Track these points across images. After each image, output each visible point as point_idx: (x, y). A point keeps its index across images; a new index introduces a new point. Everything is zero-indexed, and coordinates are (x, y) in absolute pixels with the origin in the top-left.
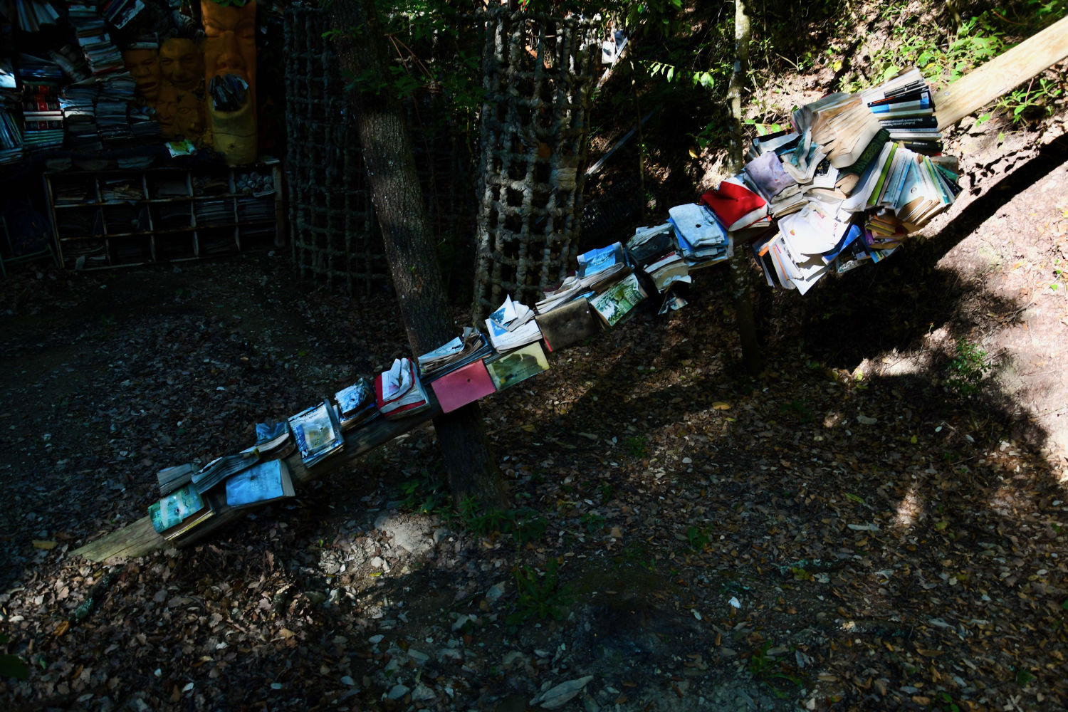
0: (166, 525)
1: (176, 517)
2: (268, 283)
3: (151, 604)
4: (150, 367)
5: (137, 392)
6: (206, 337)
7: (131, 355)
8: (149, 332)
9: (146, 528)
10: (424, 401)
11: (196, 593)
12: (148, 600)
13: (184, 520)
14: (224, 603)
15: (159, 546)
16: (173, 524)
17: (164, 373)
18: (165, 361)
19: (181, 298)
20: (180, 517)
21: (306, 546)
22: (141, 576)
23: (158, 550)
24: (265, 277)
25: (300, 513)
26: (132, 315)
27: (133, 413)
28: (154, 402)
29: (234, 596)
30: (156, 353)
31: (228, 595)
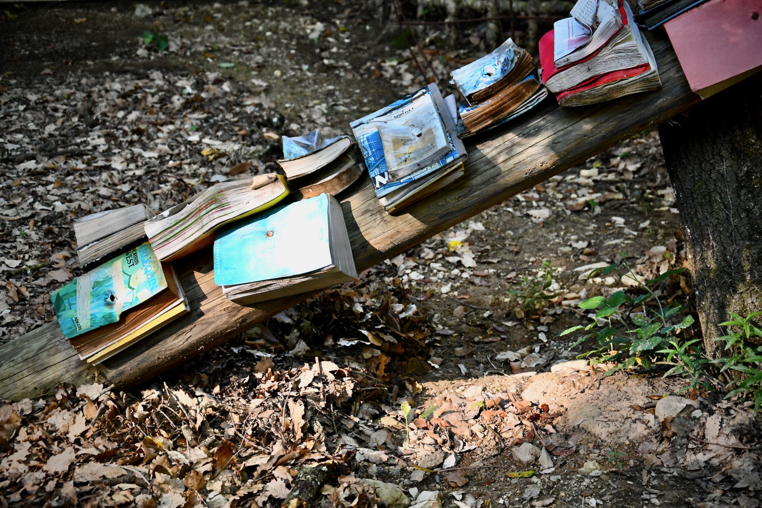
0: (85, 325)
1: (107, 310)
2: (324, 35)
3: (40, 475)
4: (78, 145)
5: (51, 178)
6: (192, 104)
7: (43, 125)
8: (80, 95)
9: (43, 341)
10: (646, 66)
11: (137, 462)
12: (33, 469)
13: (124, 315)
14: (191, 481)
15: (67, 378)
16: (100, 323)
17: (107, 154)
18: (109, 137)
19: (149, 49)
20: (117, 311)
21: (375, 417)
22: (23, 431)
23: (65, 386)
24: (319, 26)
25: (367, 355)
26: (47, 71)
27: (38, 206)
28: (83, 192)
29: (213, 474)
30: (93, 125)
31: (201, 469)
